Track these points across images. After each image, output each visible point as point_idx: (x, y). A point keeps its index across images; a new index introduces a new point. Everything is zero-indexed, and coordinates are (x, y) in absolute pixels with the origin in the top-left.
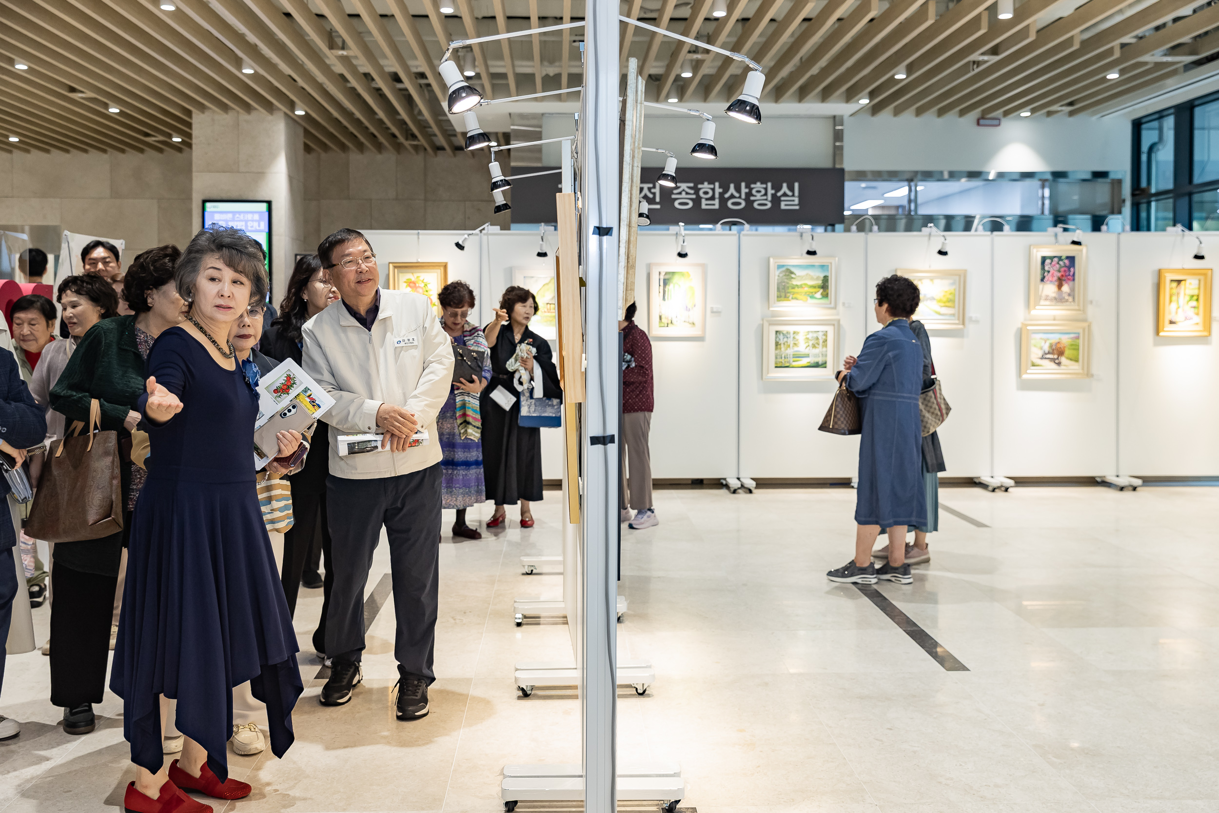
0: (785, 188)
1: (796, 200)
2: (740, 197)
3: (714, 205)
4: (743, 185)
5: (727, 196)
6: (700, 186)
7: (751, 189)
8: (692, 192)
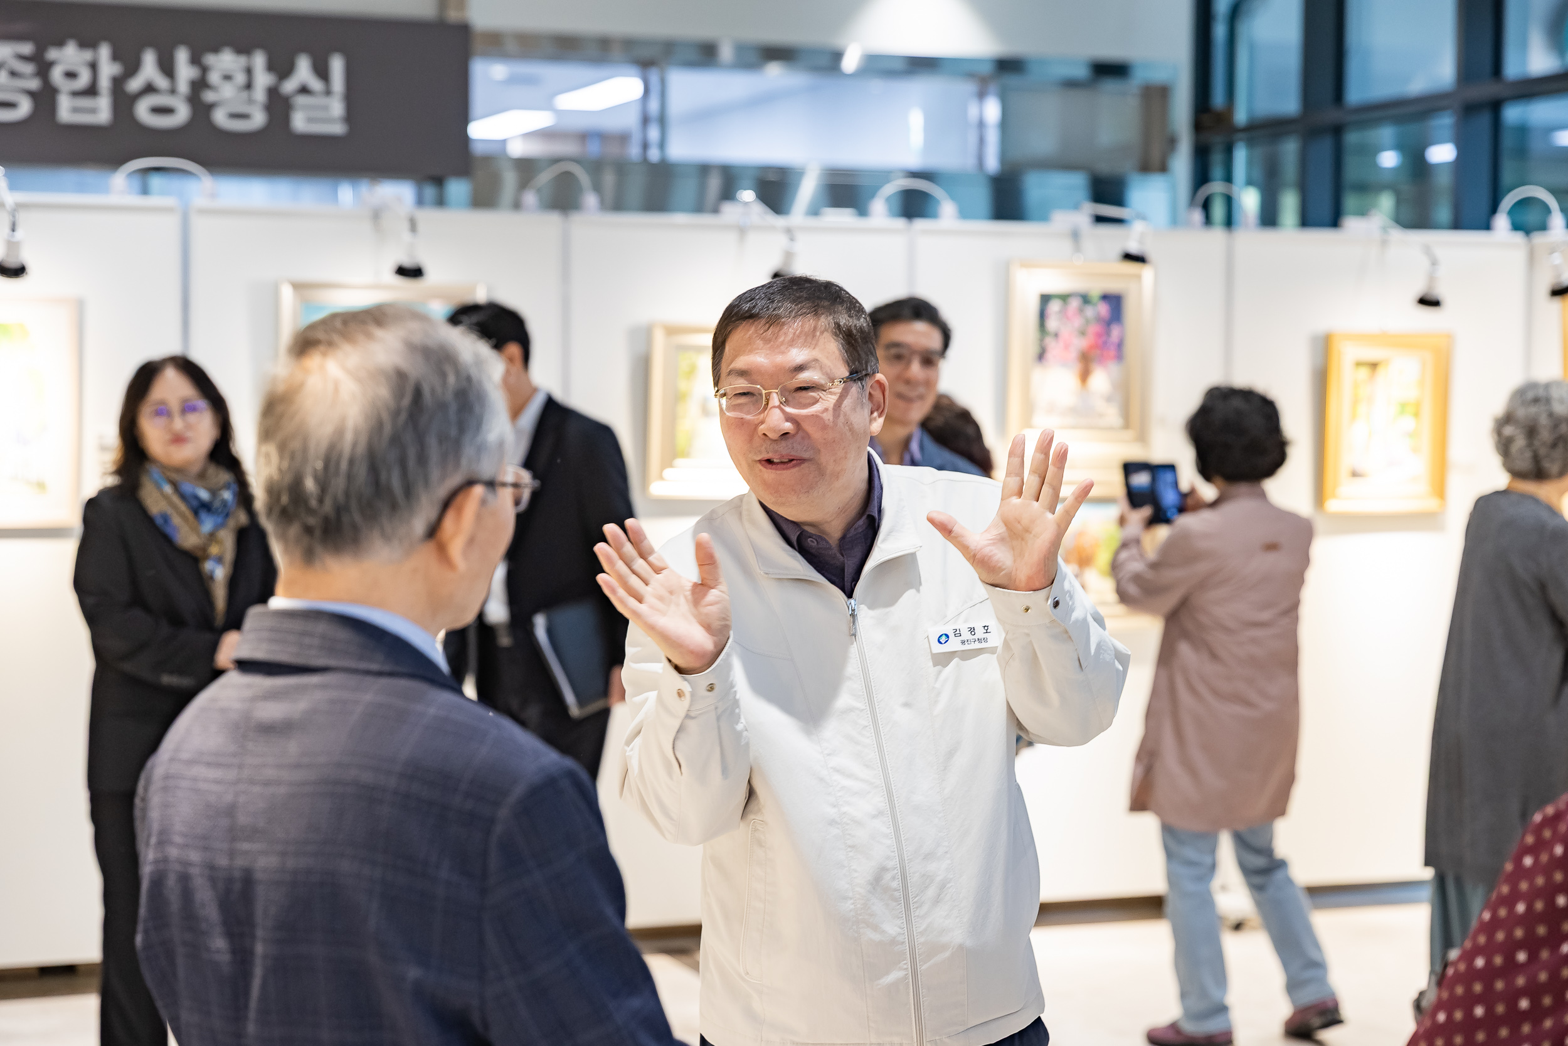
0: (304, 71)
1: (337, 107)
2: (173, 91)
3: (93, 111)
4: (182, 56)
5: (134, 85)
6: (52, 54)
7: (205, 70)
8: (28, 68)
